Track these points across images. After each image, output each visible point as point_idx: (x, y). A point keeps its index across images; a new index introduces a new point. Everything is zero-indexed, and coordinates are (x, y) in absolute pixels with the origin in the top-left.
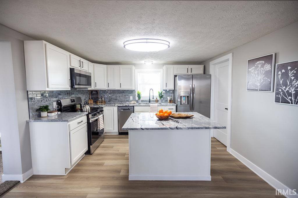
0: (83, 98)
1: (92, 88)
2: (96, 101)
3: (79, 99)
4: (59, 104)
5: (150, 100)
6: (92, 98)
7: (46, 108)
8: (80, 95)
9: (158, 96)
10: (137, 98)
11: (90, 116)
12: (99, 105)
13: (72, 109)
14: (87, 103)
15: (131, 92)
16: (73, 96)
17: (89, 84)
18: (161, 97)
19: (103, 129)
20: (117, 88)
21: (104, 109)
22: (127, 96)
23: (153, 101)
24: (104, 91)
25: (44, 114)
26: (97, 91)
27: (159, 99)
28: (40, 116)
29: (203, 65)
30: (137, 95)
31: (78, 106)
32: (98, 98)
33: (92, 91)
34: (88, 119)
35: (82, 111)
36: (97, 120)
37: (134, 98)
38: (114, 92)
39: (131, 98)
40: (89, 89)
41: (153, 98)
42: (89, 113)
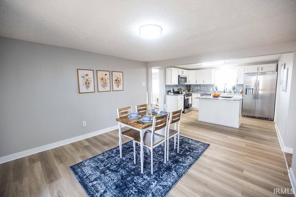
0: (183, 88)
1: (187, 83)
2: (189, 90)
3: (181, 89)
4: (173, 90)
5: (224, 91)
6: (187, 89)
7: (170, 91)
8: (181, 87)
9: (232, 88)
10: (215, 90)
11: (185, 96)
12: (191, 93)
13: (178, 93)
14: (184, 91)
15: (212, 86)
16: (178, 87)
17: (186, 81)
18: (234, 89)
19: (191, 104)
20: (201, 83)
21: (192, 95)
22: (208, 89)
23: (227, 92)
24: (194, 85)
25: (169, 93)
26: (190, 85)
27: (232, 90)
28: (168, 94)
29: (276, 64)
30: (215, 88)
31: (180, 92)
32: (190, 89)
33: (187, 85)
34: (184, 97)
35: (182, 94)
36: (188, 99)
37: (213, 89)
38: (200, 86)
39: (211, 90)
40: (185, 84)
41: (226, 90)
42: (185, 95)
